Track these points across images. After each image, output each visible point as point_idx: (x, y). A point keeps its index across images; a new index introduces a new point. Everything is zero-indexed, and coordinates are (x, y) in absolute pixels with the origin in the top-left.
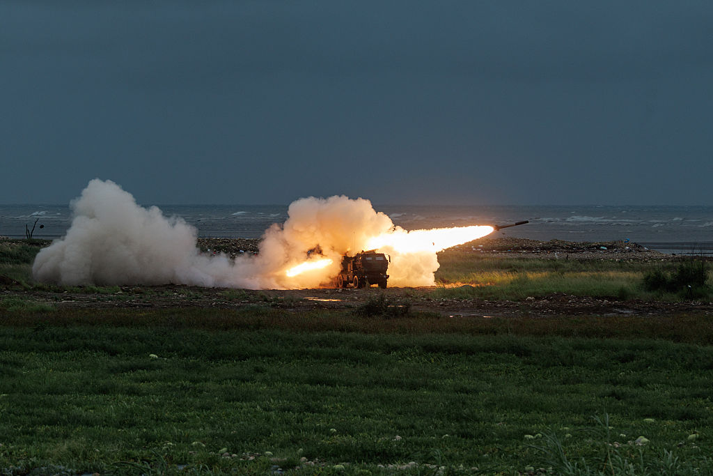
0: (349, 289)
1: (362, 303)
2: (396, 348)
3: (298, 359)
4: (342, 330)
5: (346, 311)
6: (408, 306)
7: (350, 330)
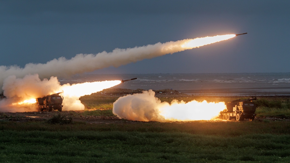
0: (45, 112)
2: (65, 138)
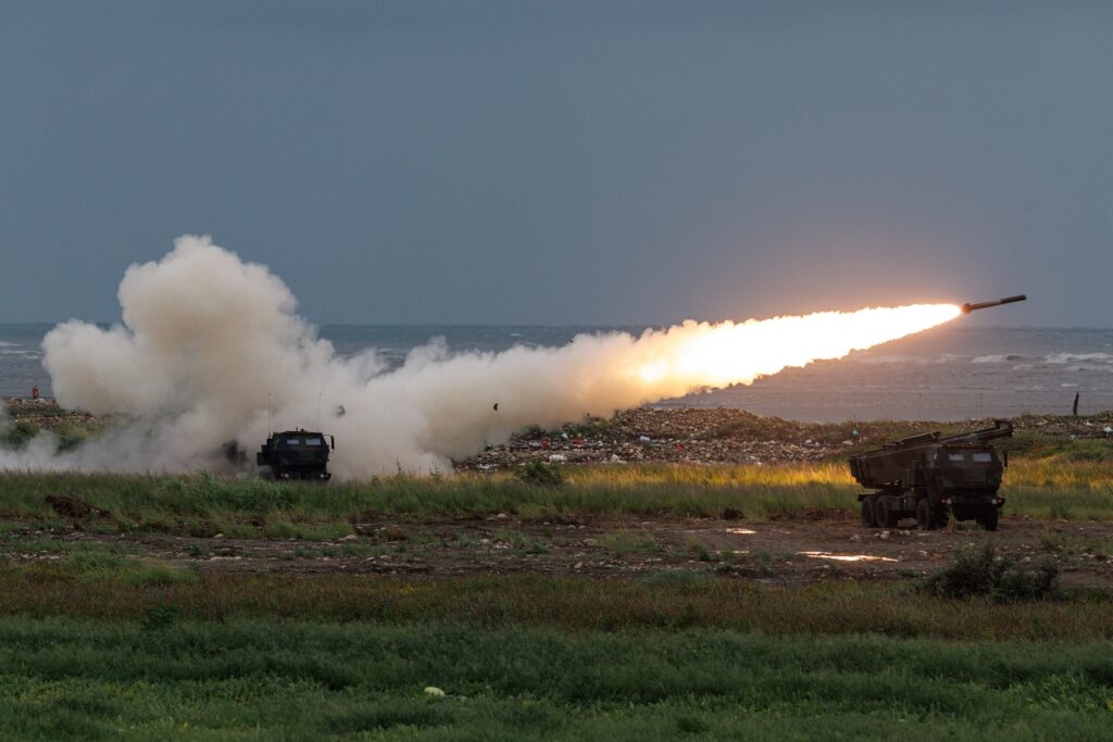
0: (907, 532)
1: (941, 566)
2: (1022, 676)
3: (785, 700)
4: (889, 631)
5: (902, 585)
6: (1051, 573)
7: (909, 631)
